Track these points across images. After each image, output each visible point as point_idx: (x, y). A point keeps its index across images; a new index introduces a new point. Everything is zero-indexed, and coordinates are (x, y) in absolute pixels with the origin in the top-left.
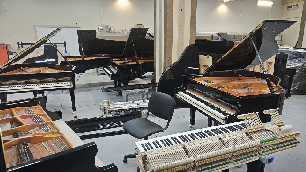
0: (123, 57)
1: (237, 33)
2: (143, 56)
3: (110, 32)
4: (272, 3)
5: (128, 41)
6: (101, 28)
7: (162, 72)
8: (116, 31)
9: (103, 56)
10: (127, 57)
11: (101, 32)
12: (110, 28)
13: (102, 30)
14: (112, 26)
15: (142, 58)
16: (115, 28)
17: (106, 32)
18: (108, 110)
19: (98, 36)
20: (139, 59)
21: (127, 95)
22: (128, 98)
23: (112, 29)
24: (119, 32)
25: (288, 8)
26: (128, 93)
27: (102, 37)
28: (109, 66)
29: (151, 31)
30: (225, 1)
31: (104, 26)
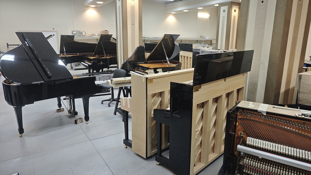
0: (94, 55)
3: (82, 36)
5: (98, 43)
6: (74, 33)
9: (78, 54)
10: (98, 55)
12: (82, 33)
13: (76, 34)
15: (108, 55)
16: (86, 34)
20: (106, 56)
21: (100, 77)
23: (84, 34)
24: (89, 36)
28: (84, 61)
29: (114, 36)
30: (172, 13)
31: (77, 31)
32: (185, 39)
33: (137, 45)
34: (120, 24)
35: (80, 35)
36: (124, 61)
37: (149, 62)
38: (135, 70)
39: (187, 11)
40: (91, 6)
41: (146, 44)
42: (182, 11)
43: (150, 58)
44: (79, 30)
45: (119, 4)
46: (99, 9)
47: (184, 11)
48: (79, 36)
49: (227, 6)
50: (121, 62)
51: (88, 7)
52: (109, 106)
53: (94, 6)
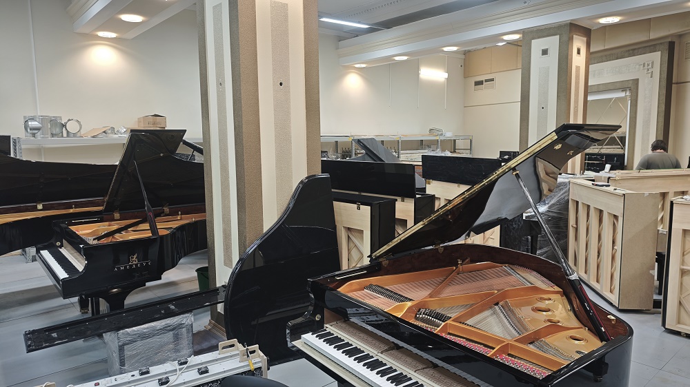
0: (105, 210)
1: (388, 136)
2: (169, 205)
3: (65, 134)
4: (446, 75)
5: (121, 163)
6: (32, 124)
7: (236, 258)
8: (83, 132)
9: (40, 207)
10: (120, 208)
11: (34, 135)
12: (64, 126)
13: (38, 129)
14: (69, 120)
15: (166, 210)
16: (81, 128)
17: (49, 135)
20: (158, 215)
21: (124, 345)
22: (127, 353)
23: (72, 127)
24: (93, 137)
25: (475, 85)
26: (124, 339)
28: (58, 244)
29: (193, 135)
30: (357, 66)
31: (43, 119)
32: (396, 138)
34: (220, 84)
35: (56, 131)
37: (385, 263)
39: (405, 58)
42: (389, 58)
44: (52, 114)
47: (397, 58)
48: (53, 135)
49: (558, 36)
51: (91, 39)
53: (113, 35)
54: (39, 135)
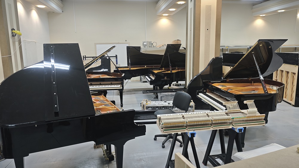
0: (161, 67)
2: (178, 67)
6: (145, 44)
9: (146, 66)
10: (164, 68)
12: (152, 44)
13: (146, 45)
16: (157, 45)
18: (146, 106)
19: (142, 50)
20: (174, 69)
22: (162, 98)
23: (154, 44)
24: (160, 47)
26: (162, 95)
27: (146, 51)
28: (149, 75)
30: (261, 16)
31: (147, 42)
33: (212, 56)
34: (191, 31)
35: (150, 46)
36: (193, 77)
37: (228, 80)
38: (206, 92)
39: (283, 11)
40: (164, 15)
41: (224, 54)
42: (276, 11)
43: (230, 75)
44: (150, 41)
45: (191, 5)
46: (171, 17)
47: (279, 11)
50: (189, 77)
51: (161, 16)
52: (163, 147)
53: (167, 15)
54: (146, 47)
